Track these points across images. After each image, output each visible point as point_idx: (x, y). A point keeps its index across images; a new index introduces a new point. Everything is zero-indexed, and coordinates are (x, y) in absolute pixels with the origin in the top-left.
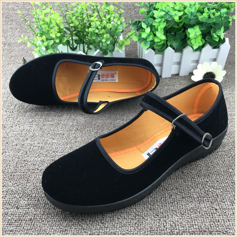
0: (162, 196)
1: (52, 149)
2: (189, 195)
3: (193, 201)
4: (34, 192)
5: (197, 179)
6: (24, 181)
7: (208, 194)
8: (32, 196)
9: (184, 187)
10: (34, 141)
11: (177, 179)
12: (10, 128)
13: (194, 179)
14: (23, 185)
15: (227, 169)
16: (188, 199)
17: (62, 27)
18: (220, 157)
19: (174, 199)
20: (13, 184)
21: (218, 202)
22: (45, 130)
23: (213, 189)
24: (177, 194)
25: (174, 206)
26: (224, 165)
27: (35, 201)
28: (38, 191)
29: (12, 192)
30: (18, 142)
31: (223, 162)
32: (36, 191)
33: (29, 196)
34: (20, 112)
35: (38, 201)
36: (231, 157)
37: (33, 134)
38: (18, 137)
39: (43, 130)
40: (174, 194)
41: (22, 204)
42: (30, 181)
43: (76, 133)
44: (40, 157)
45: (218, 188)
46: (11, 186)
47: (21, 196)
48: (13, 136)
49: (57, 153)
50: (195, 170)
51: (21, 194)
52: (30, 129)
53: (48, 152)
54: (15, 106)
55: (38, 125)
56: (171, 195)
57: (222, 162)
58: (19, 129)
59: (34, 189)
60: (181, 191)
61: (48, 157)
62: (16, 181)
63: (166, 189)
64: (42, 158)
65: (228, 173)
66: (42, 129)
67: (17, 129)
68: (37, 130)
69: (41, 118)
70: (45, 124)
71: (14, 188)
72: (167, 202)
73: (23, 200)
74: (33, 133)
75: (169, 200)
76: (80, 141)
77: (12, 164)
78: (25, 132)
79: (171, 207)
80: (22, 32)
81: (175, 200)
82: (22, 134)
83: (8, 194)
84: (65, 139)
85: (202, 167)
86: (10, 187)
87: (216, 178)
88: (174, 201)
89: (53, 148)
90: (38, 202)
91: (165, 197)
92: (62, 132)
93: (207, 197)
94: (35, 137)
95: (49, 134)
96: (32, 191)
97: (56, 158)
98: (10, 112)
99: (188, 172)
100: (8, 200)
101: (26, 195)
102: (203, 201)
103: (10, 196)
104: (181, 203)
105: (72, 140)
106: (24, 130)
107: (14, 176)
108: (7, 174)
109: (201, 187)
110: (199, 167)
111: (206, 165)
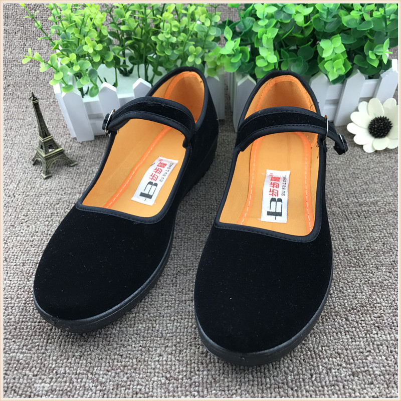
0: (313, 371)
2: (364, 368)
3: (375, 382)
4: (62, 364)
5: (377, 334)
6: (42, 340)
8: (59, 372)
9: (353, 351)
11: (337, 333)
12: (10, 228)
13: (372, 335)
14: (40, 348)
16: (364, 378)
17: (105, 32)
19: (336, 376)
20: (21, 347)
24: (341, 365)
25: (339, 393)
27: (66, 382)
28: (69, 361)
29: (19, 365)
30: (26, 258)
32: (66, 362)
33: (53, 372)
34: (28, 195)
35: (70, 383)
38: (26, 247)
40: (334, 366)
41: (38, 389)
42: (52, 340)
46: (16, 351)
47: (35, 373)
48: (17, 246)
50: (370, 314)
51: (36, 367)
52: (48, 230)
54: (18, 184)
56: (330, 369)
58: (27, 232)
59: (61, 356)
60: (349, 360)
62: (26, 339)
63: (319, 356)
67: (23, 231)
71: (22, 356)
72: (324, 383)
73: (40, 381)
75: (327, 378)
77: (16, 305)
78: (39, 238)
80: (27, 40)
81: (339, 379)
82: (33, 241)
83: (10, 369)
85: (382, 308)
86: (14, 354)
88: (337, 381)
90: (71, 385)
91: (318, 372)
96: (58, 361)
98: (9, 196)
99: (358, 320)
100: (12, 381)
101: (46, 371)
103: (15, 372)
104: (351, 386)
106: (37, 232)
107: (22, 331)
108: (8, 326)
109: (387, 352)
110: (377, 308)
111: (390, 305)
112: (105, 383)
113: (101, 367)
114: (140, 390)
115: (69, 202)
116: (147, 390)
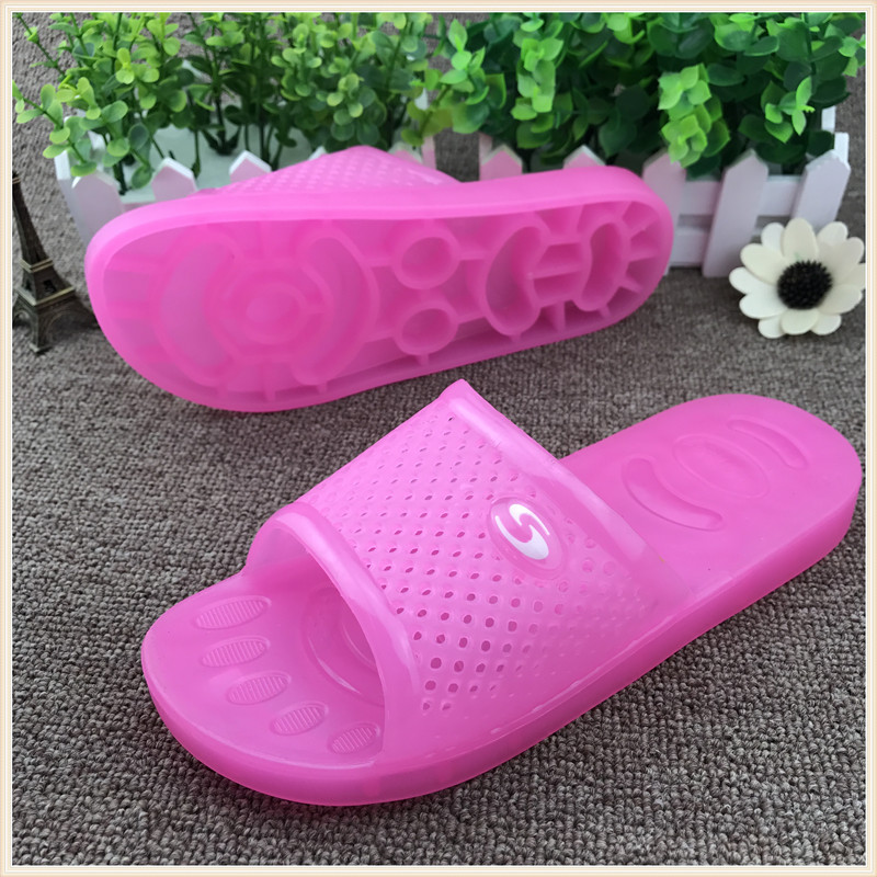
0: (515, 784)
1: (99, 529)
2: (633, 788)
3: (649, 822)
5: (685, 721)
7: (719, 797)
9: (618, 751)
10: (37, 492)
13: (671, 722)
15: (825, 686)
16: (628, 809)
18: (802, 632)
19: (565, 801)
21: (762, 838)
22: (90, 450)
23: (746, 776)
24: (582, 778)
25: (561, 836)
26: (811, 666)
31: (811, 654)
36: (852, 637)
37: (41, 460)
39: (81, 449)
40: (567, 778)
43: (211, 474)
44: (44, 559)
45: (771, 771)
49: (113, 552)
50: (680, 678)
52: (32, 440)
53: (81, 543)
55: (67, 426)
56: (555, 784)
57: (806, 653)
60: (604, 769)
61: (76, 563)
64: (52, 563)
65: (826, 707)
66: (80, 444)
68: (61, 446)
69: (84, 401)
70: (96, 426)
72: (532, 813)
74: (39, 458)
75: (542, 804)
76: (220, 506)
79: (547, 839)
81: (570, 807)
84: (159, 496)
85: (712, 666)
87: (768, 725)
88: (565, 812)
89: (105, 526)
91: (526, 786)
92: (156, 463)
93: (714, 809)
94: (45, 475)
95: (104, 465)
97: (105, 569)
99: (649, 686)
102: (694, 829)
104: (592, 825)
105: (190, 500)
109: (696, 760)
110: (700, 666)
111: (732, 661)
112: (56, 758)
113: (59, 725)
114: (128, 781)
115: (92, 388)
116: (142, 784)
